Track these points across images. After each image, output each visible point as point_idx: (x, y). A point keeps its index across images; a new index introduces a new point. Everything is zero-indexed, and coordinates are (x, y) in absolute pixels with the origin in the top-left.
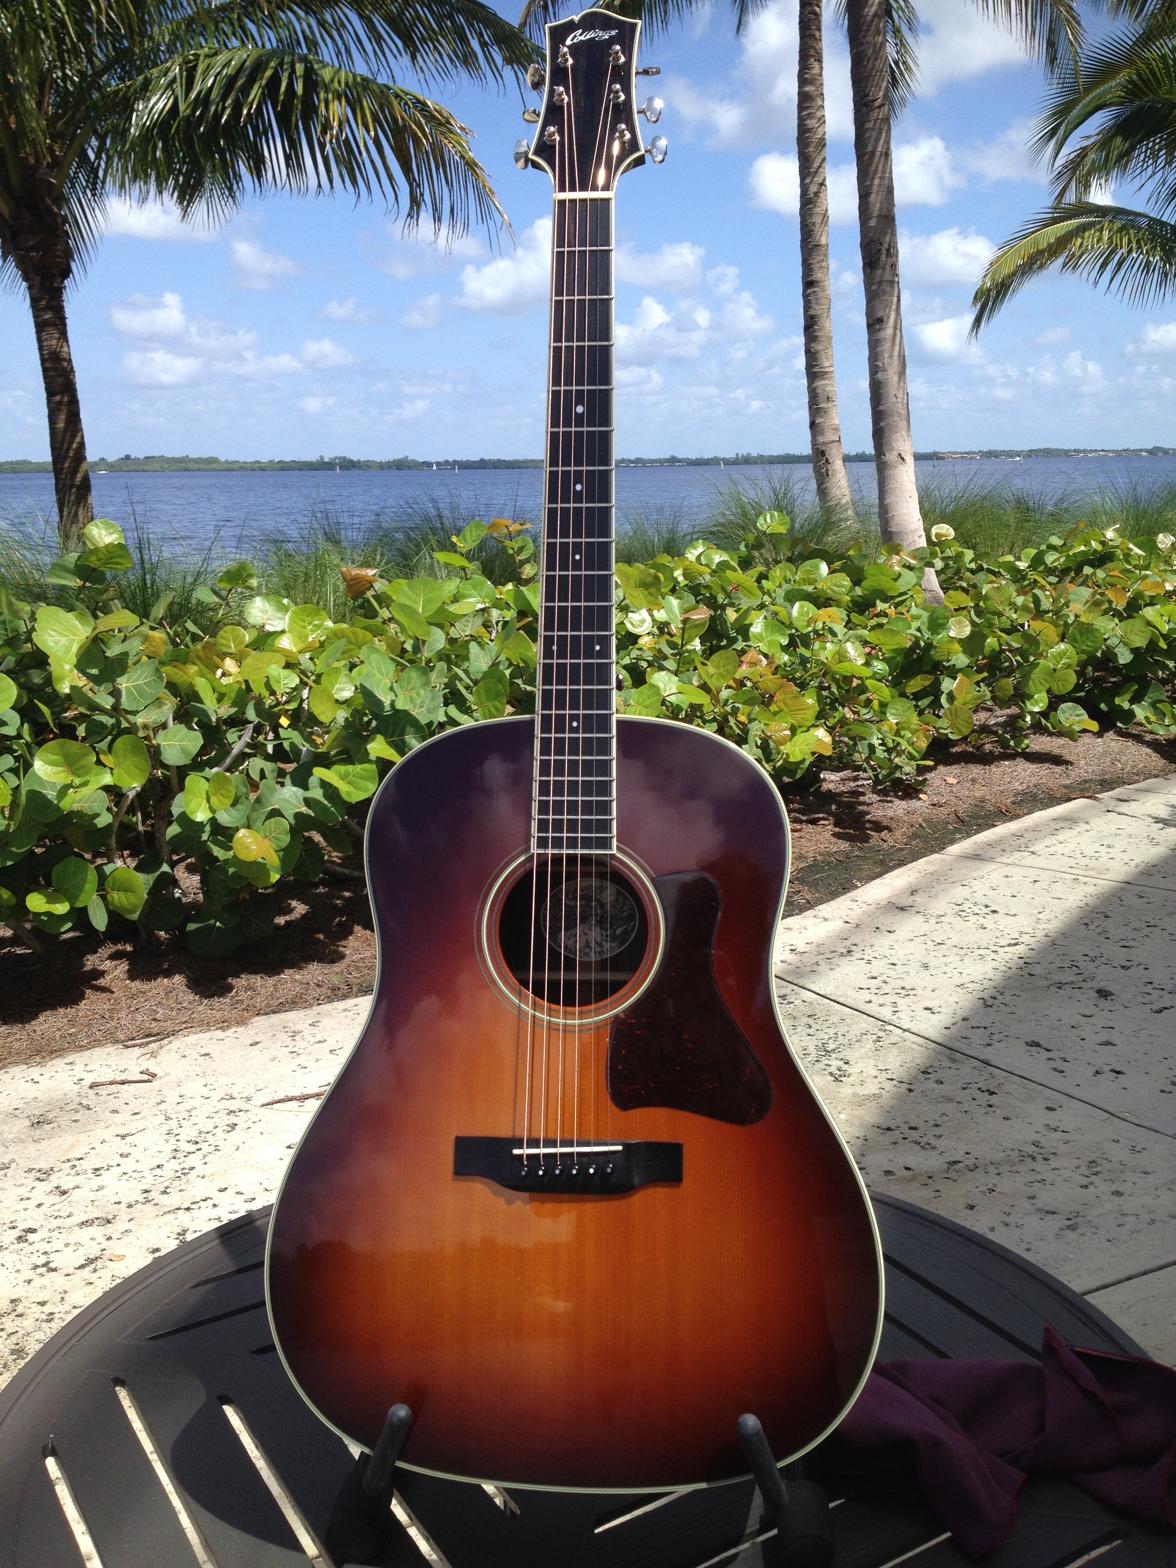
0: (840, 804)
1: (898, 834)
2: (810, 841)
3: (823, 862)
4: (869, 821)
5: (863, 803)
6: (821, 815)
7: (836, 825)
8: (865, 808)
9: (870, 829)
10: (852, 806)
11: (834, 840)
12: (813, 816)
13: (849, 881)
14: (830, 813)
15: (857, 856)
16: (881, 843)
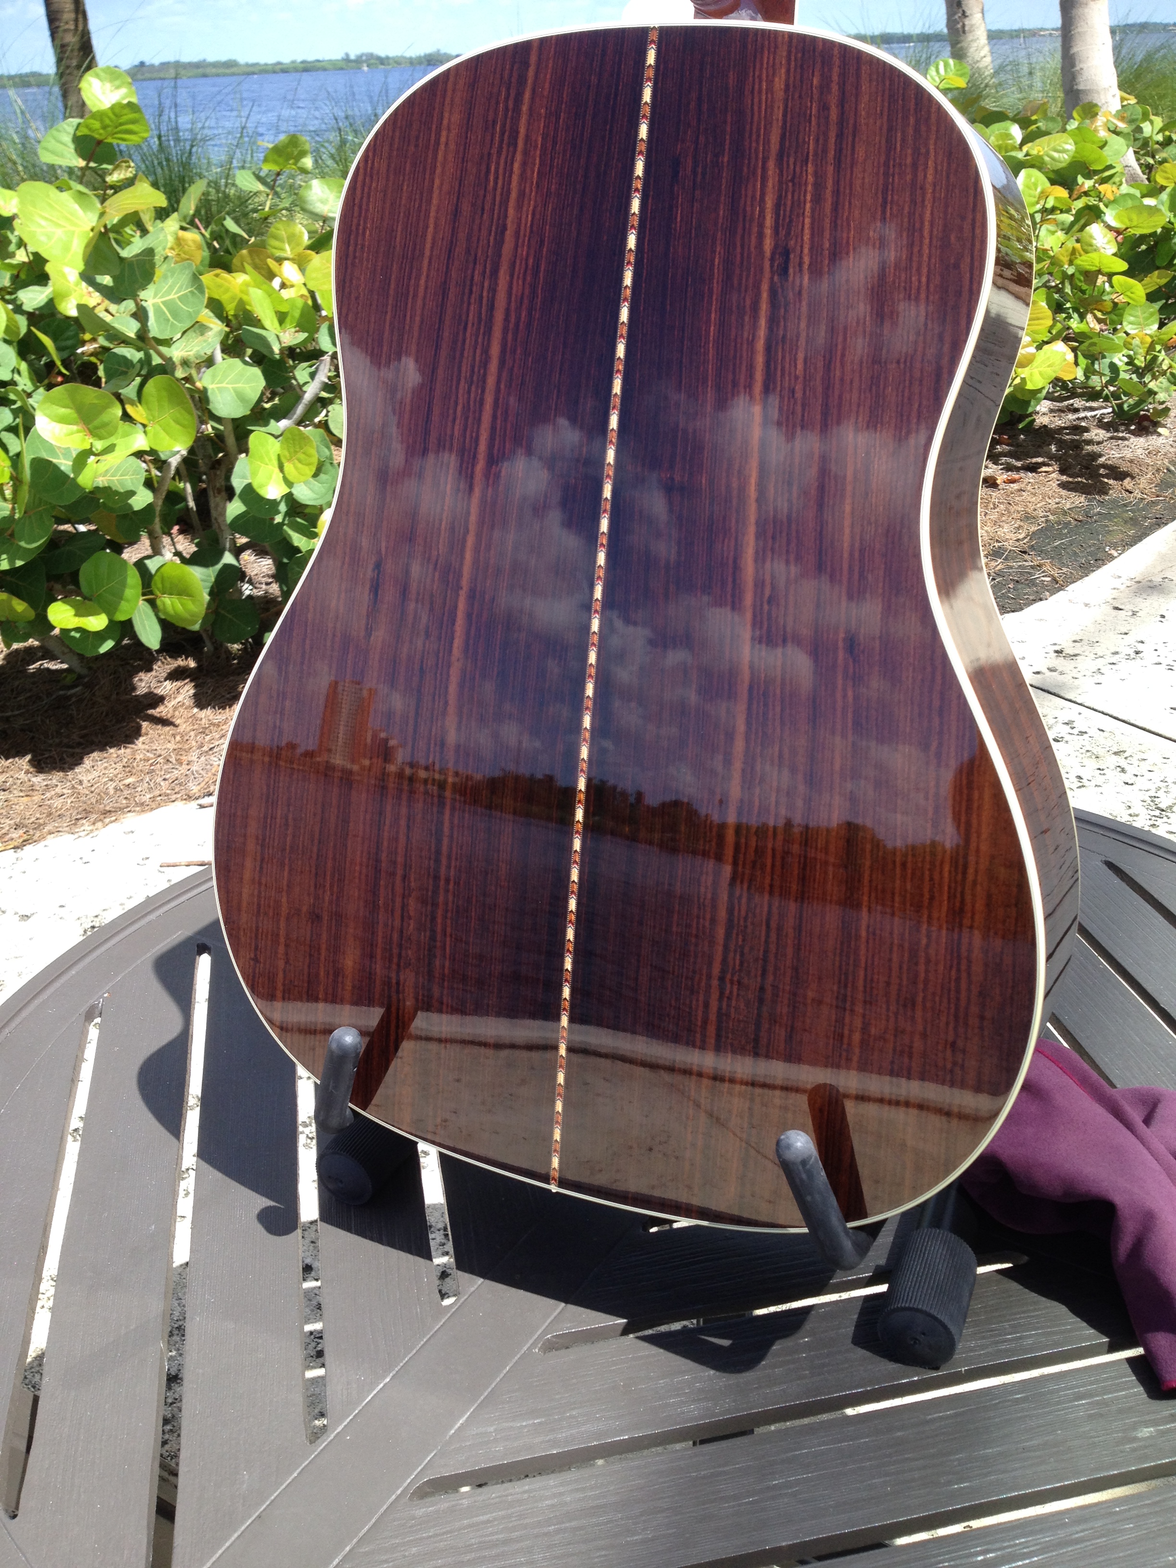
0: (1061, 444)
1: (1143, 482)
2: (1034, 494)
3: (1059, 523)
4: (1104, 466)
5: (1090, 442)
6: (1040, 460)
7: (1062, 471)
8: (1095, 448)
9: (1107, 476)
10: (1077, 446)
11: (1064, 493)
12: (1029, 461)
13: (1100, 549)
14: (1051, 457)
15: (1099, 513)
16: (1125, 494)
